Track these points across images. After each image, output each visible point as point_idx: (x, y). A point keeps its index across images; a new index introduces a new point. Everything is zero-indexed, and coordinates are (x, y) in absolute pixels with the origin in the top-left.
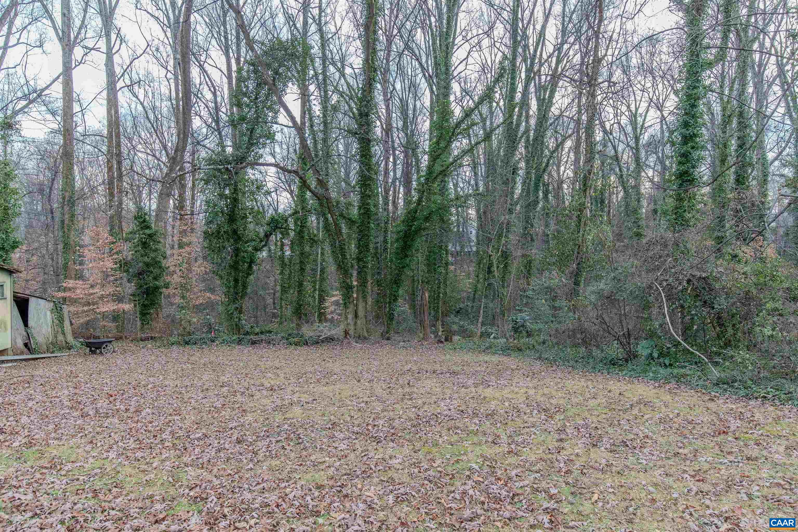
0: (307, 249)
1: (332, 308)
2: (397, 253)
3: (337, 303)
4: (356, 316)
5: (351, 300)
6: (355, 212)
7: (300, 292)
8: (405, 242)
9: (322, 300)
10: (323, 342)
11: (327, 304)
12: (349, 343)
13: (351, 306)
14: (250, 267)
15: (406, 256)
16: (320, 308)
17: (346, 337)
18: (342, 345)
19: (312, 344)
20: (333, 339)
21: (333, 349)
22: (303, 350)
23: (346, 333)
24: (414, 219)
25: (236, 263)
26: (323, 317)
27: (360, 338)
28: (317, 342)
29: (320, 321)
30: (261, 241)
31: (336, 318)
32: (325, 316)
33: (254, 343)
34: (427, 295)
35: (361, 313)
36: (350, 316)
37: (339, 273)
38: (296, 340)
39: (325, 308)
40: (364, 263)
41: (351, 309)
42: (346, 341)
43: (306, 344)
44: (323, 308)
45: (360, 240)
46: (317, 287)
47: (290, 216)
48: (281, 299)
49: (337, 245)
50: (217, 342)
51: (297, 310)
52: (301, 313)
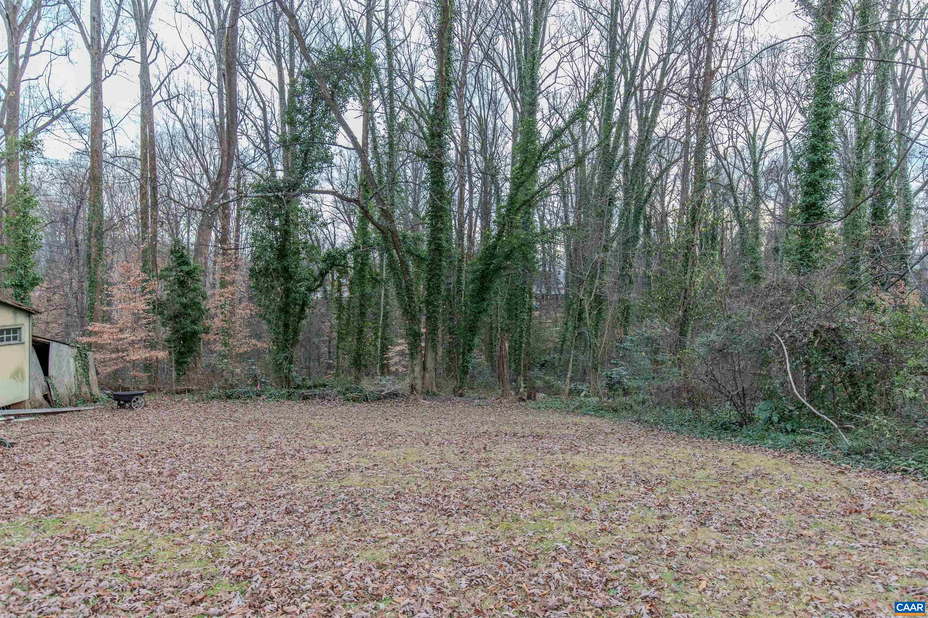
0: (368, 289)
1: (397, 359)
2: (473, 296)
3: (402, 353)
4: (424, 368)
5: (419, 350)
6: (424, 247)
7: (359, 340)
8: (482, 284)
9: (384, 349)
10: (385, 398)
11: (390, 354)
12: (416, 399)
13: (419, 356)
14: (302, 310)
15: (484, 300)
16: (382, 359)
17: (412, 392)
18: (407, 402)
19: (373, 401)
20: (397, 395)
21: (397, 406)
22: (363, 407)
23: (413, 388)
24: (493, 256)
25: (287, 305)
26: (386, 370)
27: (428, 394)
28: (379, 398)
29: (382, 374)
30: (316, 280)
31: (400, 370)
32: (388, 368)
33: (305, 398)
34: (507, 345)
35: (430, 364)
36: (417, 369)
37: (405, 318)
38: (354, 395)
39: (388, 359)
40: (434, 306)
41: (418, 361)
42: (412, 397)
43: (366, 400)
44: (386, 359)
45: (430, 280)
46: (380, 334)
47: (349, 251)
48: (338, 348)
49: (403, 285)
50: (264, 397)
51: (356, 361)
52: (360, 365)
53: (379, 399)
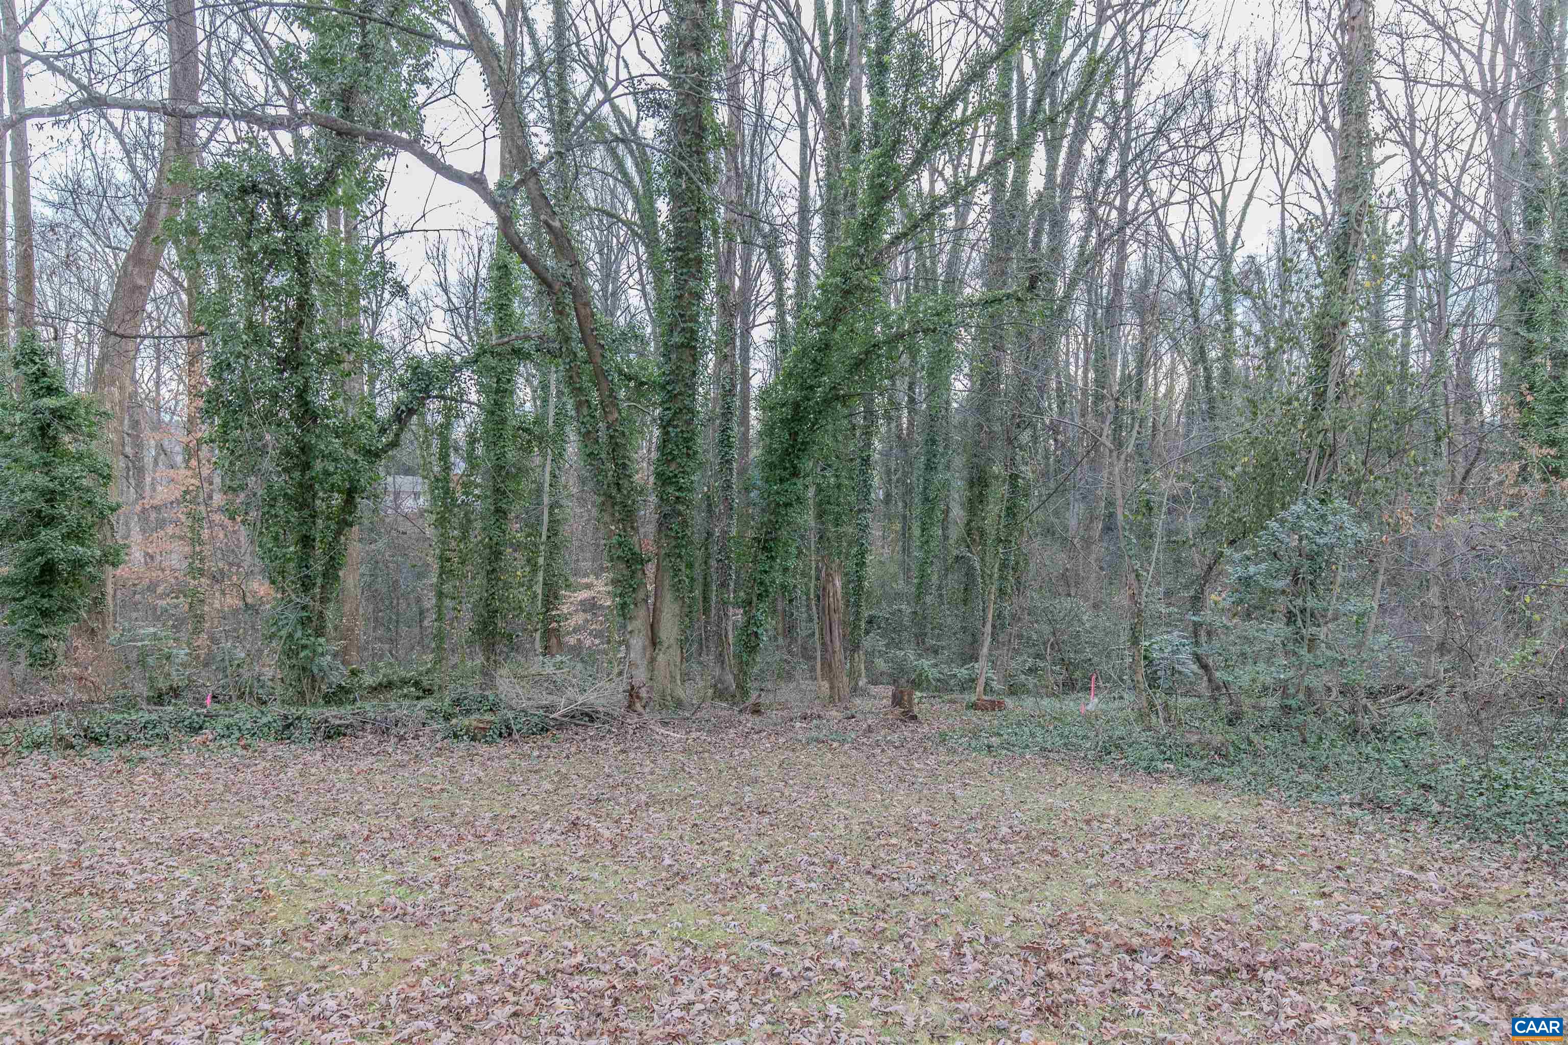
0: (514, 454)
1: (579, 619)
2: (772, 466)
3: (590, 606)
4: (654, 642)
5: (641, 595)
7: (492, 574)
8: (794, 435)
9: (551, 597)
10: (560, 726)
11: (565, 609)
12: (642, 727)
13: (642, 612)
15: (795, 473)
16: (547, 619)
17: (630, 707)
18: (621, 737)
19: (525, 737)
20: (591, 717)
21: (596, 751)
22: (499, 755)
23: (632, 694)
24: (819, 367)
26: (554, 641)
28: (544, 728)
29: (547, 651)
30: (383, 431)
31: (588, 643)
32: (558, 638)
33: (333, 733)
34: (838, 584)
35: (668, 633)
36: (638, 642)
37: (607, 518)
38: (472, 721)
39: (557, 619)
40: (680, 489)
41: (639, 624)
42: (632, 720)
43: (507, 732)
44: (553, 619)
45: (669, 423)
46: (541, 561)
47: (467, 363)
48: (440, 595)
49: (603, 436)
50: (207, 734)
51: (485, 625)
52: (493, 634)
53: (544, 730)
